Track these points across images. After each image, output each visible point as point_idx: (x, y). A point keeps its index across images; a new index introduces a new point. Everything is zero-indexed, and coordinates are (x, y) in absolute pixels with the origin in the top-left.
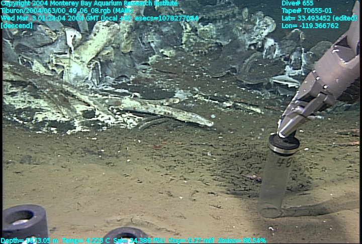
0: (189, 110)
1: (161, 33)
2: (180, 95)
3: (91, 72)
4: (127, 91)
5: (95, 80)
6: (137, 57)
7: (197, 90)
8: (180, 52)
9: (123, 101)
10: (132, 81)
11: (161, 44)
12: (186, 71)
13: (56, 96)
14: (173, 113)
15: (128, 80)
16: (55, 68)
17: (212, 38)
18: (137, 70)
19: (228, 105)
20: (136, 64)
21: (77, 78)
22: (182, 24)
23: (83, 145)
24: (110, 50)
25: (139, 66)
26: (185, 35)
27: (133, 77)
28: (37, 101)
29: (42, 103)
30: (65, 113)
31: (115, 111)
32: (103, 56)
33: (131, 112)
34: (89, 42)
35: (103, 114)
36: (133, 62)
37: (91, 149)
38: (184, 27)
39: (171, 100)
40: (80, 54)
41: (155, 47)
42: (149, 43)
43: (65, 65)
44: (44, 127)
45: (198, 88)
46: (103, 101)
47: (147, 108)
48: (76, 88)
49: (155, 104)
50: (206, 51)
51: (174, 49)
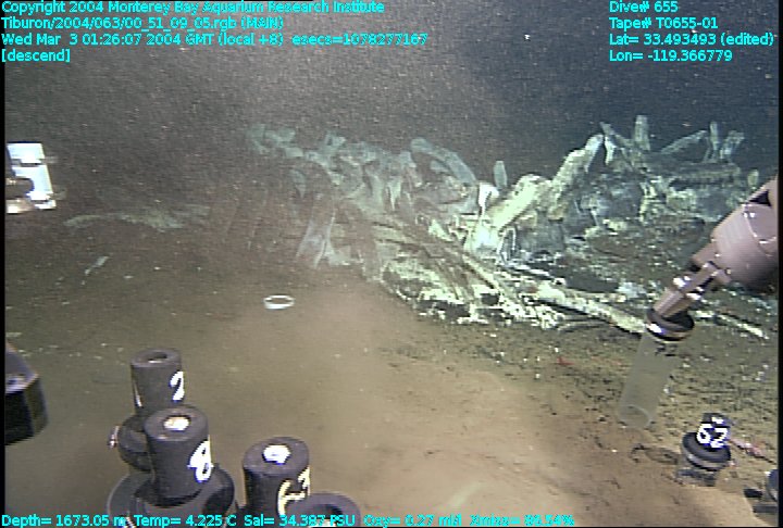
0: (638, 314)
1: (610, 197)
2: (627, 290)
3: (502, 242)
4: (547, 274)
5: (505, 254)
6: (568, 227)
7: (654, 285)
8: (633, 227)
9: (540, 287)
10: (558, 260)
11: (608, 212)
12: (641, 255)
13: (452, 269)
14: (614, 317)
15: (550, 258)
16: (456, 232)
17: (689, 210)
18: (566, 246)
19: (704, 315)
20: (566, 238)
21: (482, 249)
22: (644, 187)
23: (477, 342)
24: (533, 214)
25: (569, 240)
26: (646, 202)
27: (558, 255)
28: (427, 272)
29: (433, 276)
30: (459, 293)
31: (526, 300)
32: (521, 222)
33: (549, 304)
34: (506, 202)
35: (509, 302)
36: (562, 234)
37: (488, 350)
38: (646, 191)
39: (613, 296)
40: (491, 216)
41: (598, 216)
42: (590, 210)
43: (470, 230)
44: (430, 307)
45: (656, 282)
46: (512, 284)
47: (574, 303)
48: (478, 262)
49: (587, 299)
50: (677, 229)
51: (626, 221)
